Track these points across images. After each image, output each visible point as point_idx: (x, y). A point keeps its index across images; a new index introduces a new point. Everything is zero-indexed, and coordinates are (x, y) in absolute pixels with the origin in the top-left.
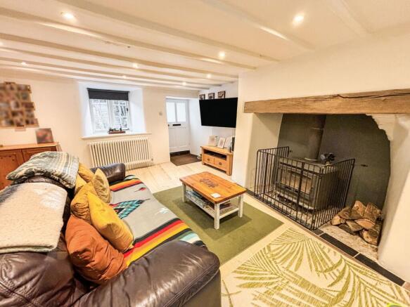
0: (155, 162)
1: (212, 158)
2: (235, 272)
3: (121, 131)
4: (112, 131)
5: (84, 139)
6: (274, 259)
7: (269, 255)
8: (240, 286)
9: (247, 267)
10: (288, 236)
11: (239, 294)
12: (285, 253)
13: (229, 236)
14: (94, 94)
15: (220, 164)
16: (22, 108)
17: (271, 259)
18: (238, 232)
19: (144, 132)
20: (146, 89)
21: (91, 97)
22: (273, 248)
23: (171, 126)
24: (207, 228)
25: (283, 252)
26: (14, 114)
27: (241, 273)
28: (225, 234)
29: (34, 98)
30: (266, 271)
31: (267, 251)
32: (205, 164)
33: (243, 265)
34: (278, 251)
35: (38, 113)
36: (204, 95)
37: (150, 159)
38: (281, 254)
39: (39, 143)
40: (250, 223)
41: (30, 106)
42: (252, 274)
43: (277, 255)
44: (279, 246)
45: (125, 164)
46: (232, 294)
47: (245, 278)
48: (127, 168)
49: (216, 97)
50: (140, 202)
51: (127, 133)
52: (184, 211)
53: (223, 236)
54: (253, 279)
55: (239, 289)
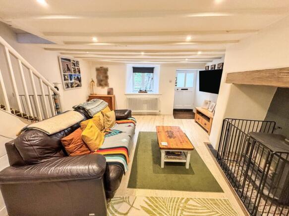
0: (161, 113)
1: (201, 117)
2: (147, 197)
3: (146, 92)
4: (141, 91)
5: (126, 95)
6: (182, 210)
7: (181, 205)
8: (142, 207)
9: (158, 201)
10: (215, 204)
11: (137, 211)
12: (199, 213)
13: (165, 176)
14: (136, 70)
15: (205, 124)
16: (104, 78)
17: (180, 208)
18: (174, 177)
19: (158, 93)
20: (163, 66)
21: (134, 72)
22: (191, 202)
23: (180, 90)
24: (156, 164)
25: (197, 211)
26: (102, 81)
27: (150, 201)
28: (164, 173)
29: (109, 74)
30: (169, 212)
31: (183, 201)
32: (197, 122)
33: (157, 198)
34: (193, 208)
35: (110, 81)
36: (209, 67)
37: (158, 111)
38: (193, 211)
39: (108, 94)
40: (191, 175)
41: (107, 77)
42: (157, 207)
43: (188, 209)
44: (198, 205)
45: (132, 111)
46: (134, 207)
47: (150, 206)
48: (132, 113)
49: (210, 69)
50: (121, 132)
51: (149, 93)
52: (152, 148)
53: (161, 173)
54: (154, 210)
55: (140, 208)
